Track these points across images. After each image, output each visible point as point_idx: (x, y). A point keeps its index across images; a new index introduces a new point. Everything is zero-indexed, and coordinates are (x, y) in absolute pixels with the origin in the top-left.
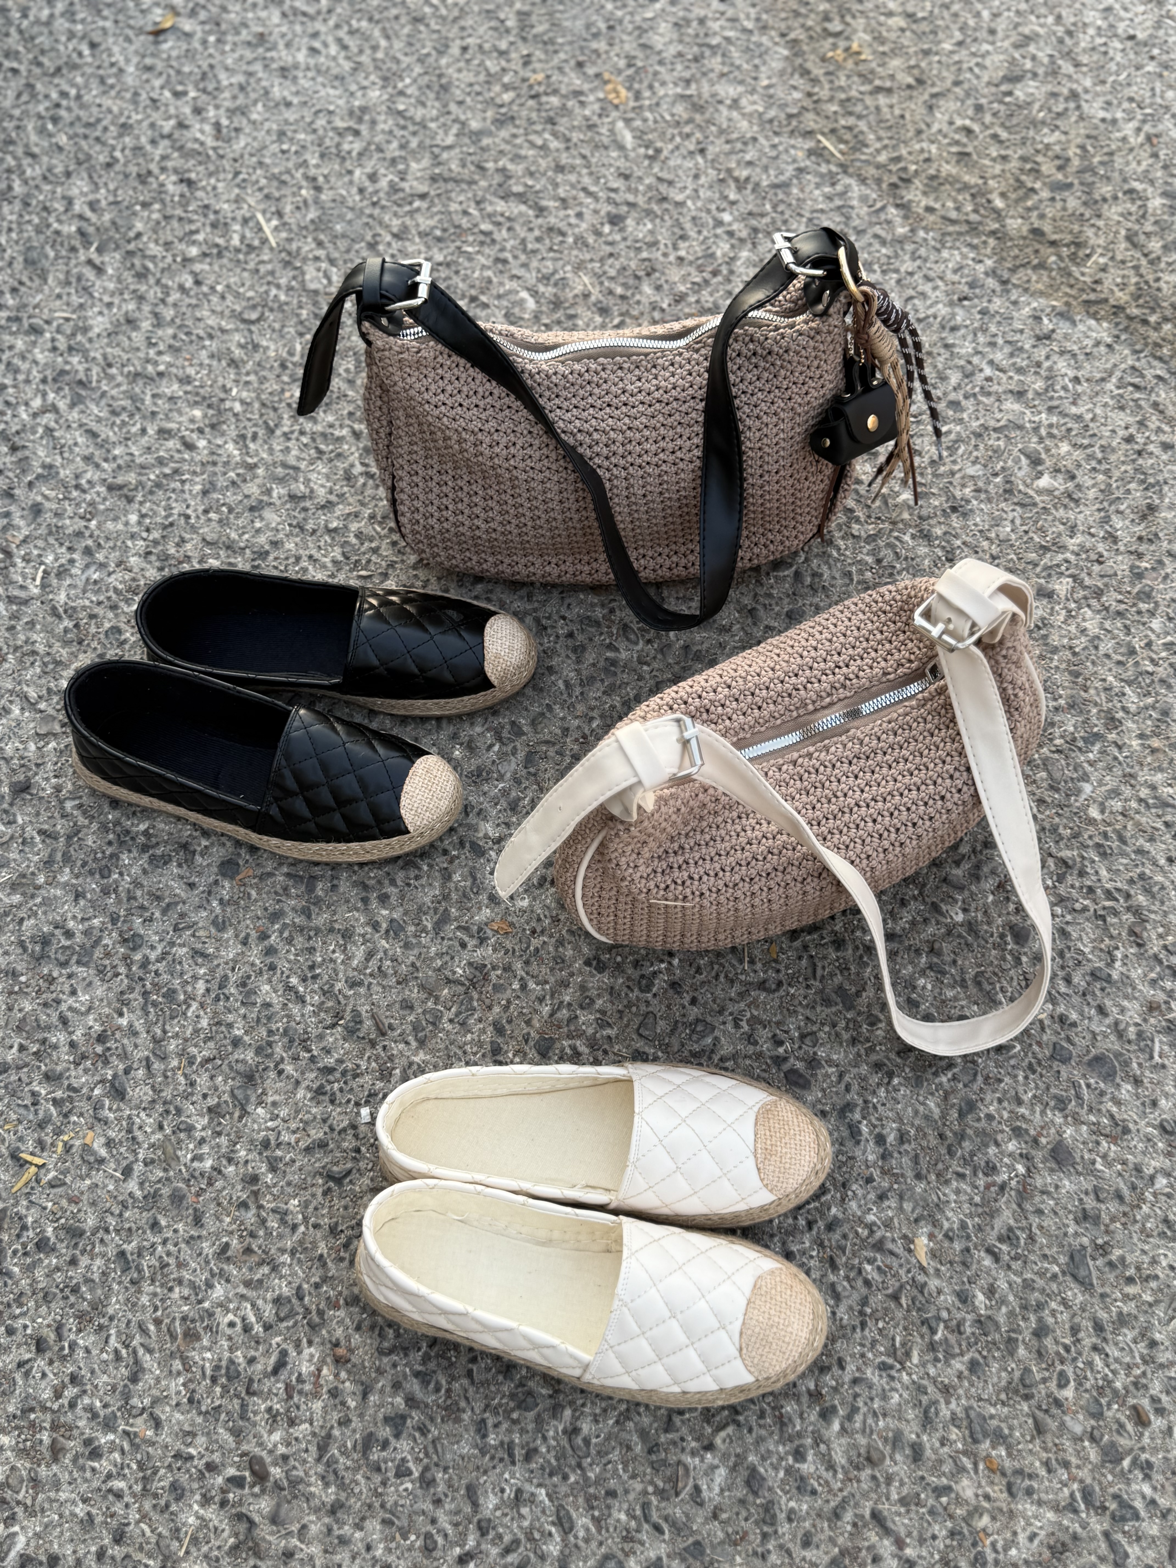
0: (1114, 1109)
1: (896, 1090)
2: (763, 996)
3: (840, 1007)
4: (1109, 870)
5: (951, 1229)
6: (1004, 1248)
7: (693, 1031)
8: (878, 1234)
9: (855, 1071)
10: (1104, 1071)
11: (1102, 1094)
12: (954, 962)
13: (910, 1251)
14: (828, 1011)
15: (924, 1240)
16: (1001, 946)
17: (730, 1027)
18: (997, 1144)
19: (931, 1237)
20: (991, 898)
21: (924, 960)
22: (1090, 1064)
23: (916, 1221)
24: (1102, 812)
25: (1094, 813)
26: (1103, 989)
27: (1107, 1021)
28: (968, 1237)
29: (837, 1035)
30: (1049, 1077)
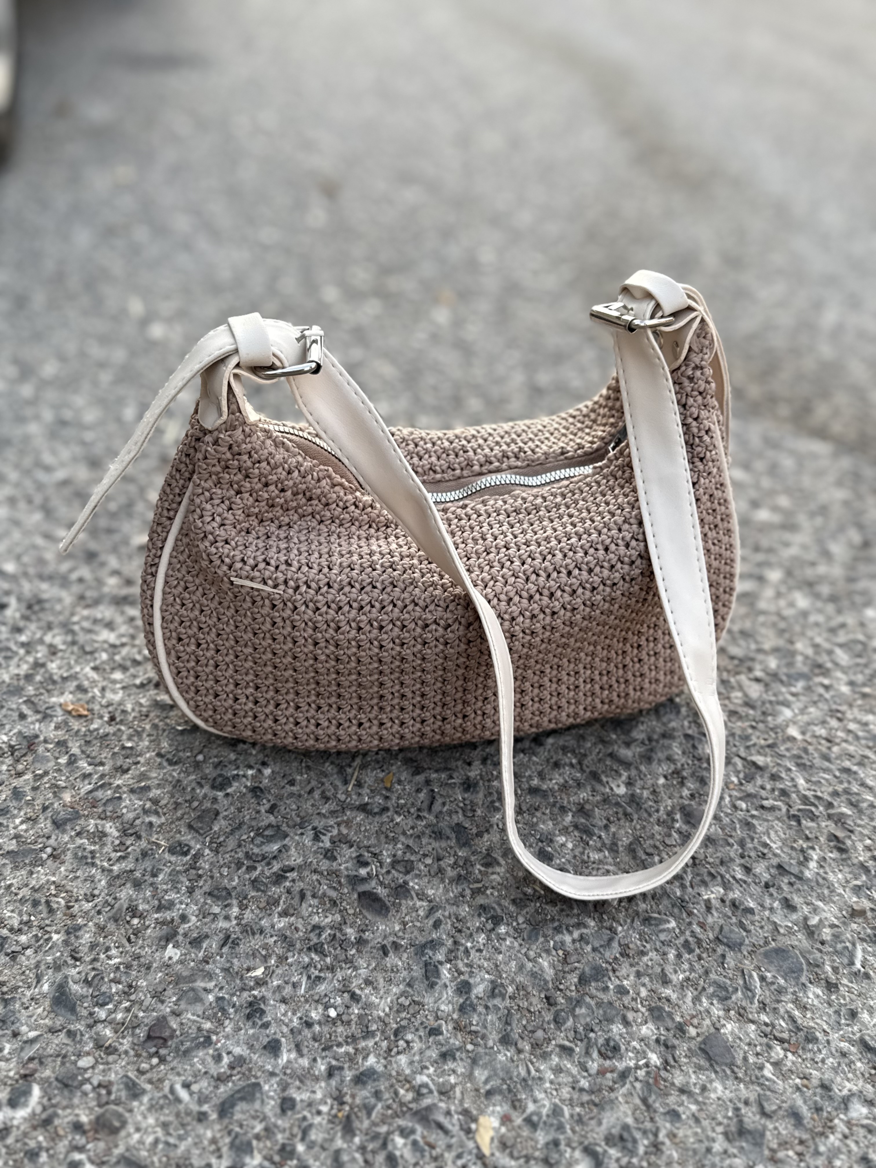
0: (797, 1013)
1: (501, 939)
2: (360, 817)
3: (453, 842)
4: (808, 781)
5: (539, 1114)
6: (613, 1152)
7: (258, 835)
8: (427, 1101)
9: (451, 909)
10: (785, 965)
11: (780, 991)
12: (606, 827)
13: (468, 1131)
14: (436, 844)
15: (495, 1122)
16: (667, 823)
17: (307, 841)
18: (626, 1023)
19: (505, 1119)
20: (662, 781)
21: (569, 818)
22: (766, 955)
23: (489, 1094)
24: (803, 733)
25: (793, 731)
26: (791, 884)
27: (794, 917)
28: (560, 1128)
29: (441, 871)
30: (709, 961)
